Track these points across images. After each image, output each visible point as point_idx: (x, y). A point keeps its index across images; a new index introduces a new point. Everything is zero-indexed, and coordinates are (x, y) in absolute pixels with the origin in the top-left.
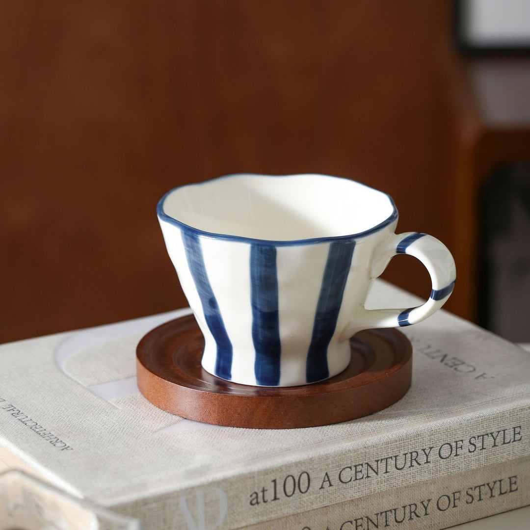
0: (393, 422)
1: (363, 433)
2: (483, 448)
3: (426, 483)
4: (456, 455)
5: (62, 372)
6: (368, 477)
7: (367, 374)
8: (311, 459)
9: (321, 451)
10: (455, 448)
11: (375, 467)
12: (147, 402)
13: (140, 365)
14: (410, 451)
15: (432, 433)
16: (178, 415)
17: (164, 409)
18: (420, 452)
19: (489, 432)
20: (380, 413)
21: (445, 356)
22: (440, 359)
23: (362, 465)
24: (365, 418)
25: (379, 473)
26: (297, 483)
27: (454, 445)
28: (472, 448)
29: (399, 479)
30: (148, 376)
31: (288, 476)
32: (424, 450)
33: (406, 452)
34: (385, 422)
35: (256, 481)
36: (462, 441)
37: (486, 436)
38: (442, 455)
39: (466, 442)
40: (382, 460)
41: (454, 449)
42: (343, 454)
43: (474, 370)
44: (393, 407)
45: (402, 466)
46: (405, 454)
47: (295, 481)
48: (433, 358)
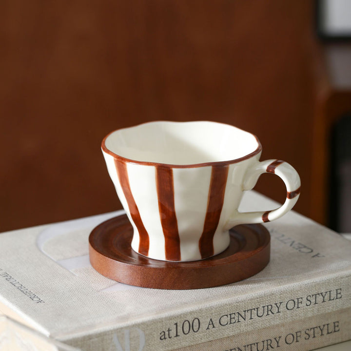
0: (256, 285)
1: (236, 293)
2: (316, 303)
3: (277, 326)
4: (298, 307)
5: (40, 251)
6: (239, 321)
7: (239, 254)
8: (200, 310)
9: (208, 305)
11: (243, 315)
12: (95, 272)
13: (91, 247)
14: (267, 305)
15: (282, 293)
16: (115, 280)
17: (106, 276)
18: (274, 305)
19: (320, 292)
20: (248, 279)
21: (293, 242)
22: (289, 244)
23: (235, 314)
24: (238, 283)
25: (246, 319)
26: (191, 326)
27: (296, 301)
28: (308, 303)
29: (259, 323)
30: (95, 253)
31: (185, 321)
32: (276, 304)
33: (264, 305)
34: (251, 286)
35: (164, 324)
36: (302, 298)
37: (318, 295)
38: (288, 308)
39: (305, 299)
40: (248, 310)
41: (296, 303)
42: (222, 307)
43: (312, 251)
44: (256, 276)
45: (262, 314)
46: (264, 307)
47: (190, 324)
48: (285, 243)
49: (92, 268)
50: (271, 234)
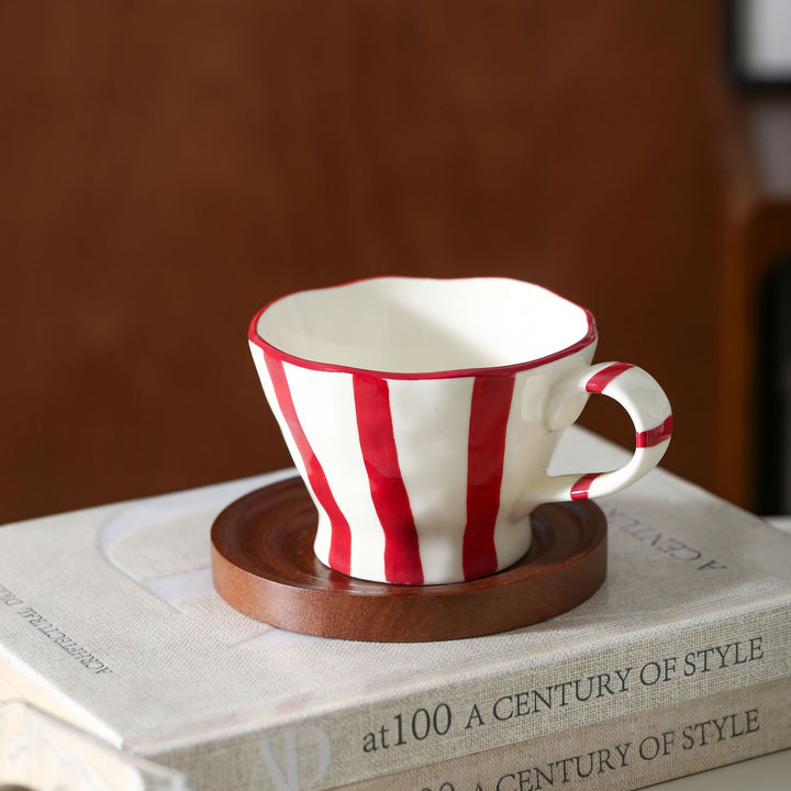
0: (574, 632)
1: (530, 648)
2: (706, 670)
3: (622, 719)
4: (667, 679)
5: (106, 560)
6: (536, 711)
8: (452, 686)
9: (468, 675)
10: (664, 669)
11: (546, 697)
12: (223, 604)
13: (215, 551)
14: (598, 674)
15: (630, 647)
16: (267, 623)
17: (248, 614)
18: (613, 675)
19: (714, 646)
20: (557, 619)
21: (659, 536)
22: (651, 541)
23: (527, 694)
24: (535, 626)
25: (553, 706)
26: (432, 720)
27: (662, 664)
28: (690, 669)
29: (581, 714)
30: (225, 564)
31: (419, 711)
32: (618, 672)
33: (592, 675)
34: (562, 633)
35: (372, 718)
36: (675, 659)
37: (710, 653)
38: (645, 680)
39: (681, 662)
40: (556, 687)
41: (663, 671)
42: (498, 679)
43: (699, 556)
44: (575, 611)
45: (587, 695)
46: (591, 679)
47: (429, 718)
48: (641, 539)
49: (218, 595)
50: (609, 519)
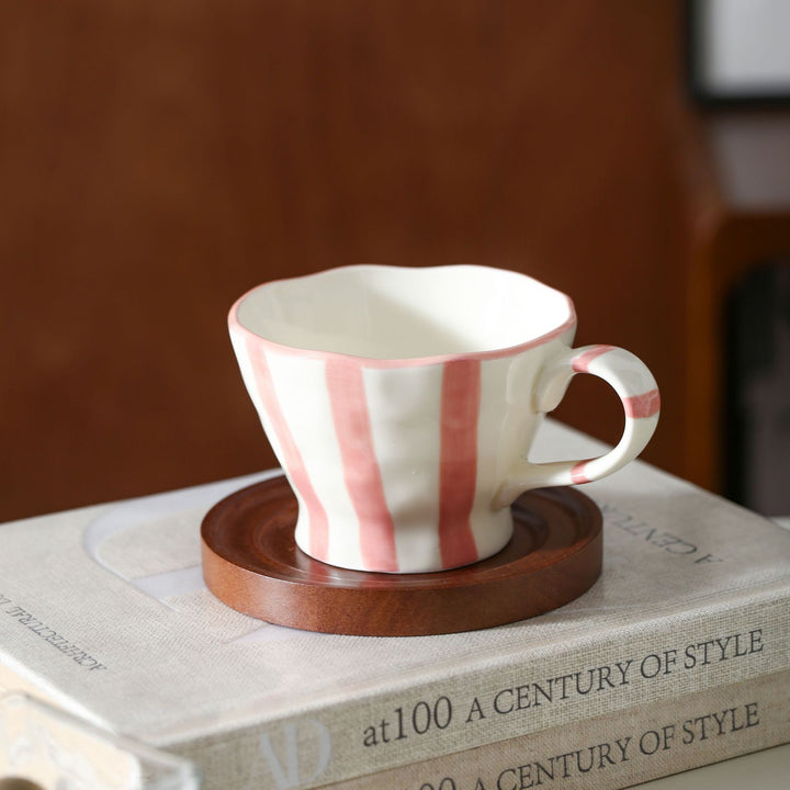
0: (573, 624)
1: (530, 641)
2: (706, 662)
3: (623, 713)
4: (667, 672)
5: (92, 558)
7: (536, 555)
8: (452, 679)
9: (468, 667)
10: (664, 661)
11: (546, 689)
12: (216, 601)
13: (206, 547)
14: (598, 666)
15: (631, 640)
16: (261, 619)
17: (241, 611)
18: (614, 668)
19: (714, 638)
20: (555, 612)
21: (653, 531)
22: (646, 535)
23: (528, 687)
24: (533, 619)
25: (553, 700)
26: (432, 714)
27: (663, 657)
28: (690, 662)
29: (583, 707)
30: (217, 562)
31: (419, 704)
32: (618, 665)
33: (592, 668)
34: (562, 625)
35: (373, 711)
36: (675, 651)
37: (710, 645)
38: (645, 672)
39: (681, 654)
40: (557, 679)
41: (663, 663)
42: (500, 671)
43: (695, 550)
44: (573, 604)
45: (588, 688)
46: (591, 671)
47: (430, 711)
48: (635, 534)
49: (209, 593)
50: (604, 515)
